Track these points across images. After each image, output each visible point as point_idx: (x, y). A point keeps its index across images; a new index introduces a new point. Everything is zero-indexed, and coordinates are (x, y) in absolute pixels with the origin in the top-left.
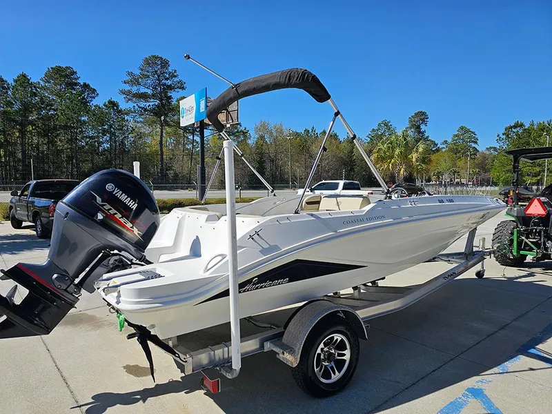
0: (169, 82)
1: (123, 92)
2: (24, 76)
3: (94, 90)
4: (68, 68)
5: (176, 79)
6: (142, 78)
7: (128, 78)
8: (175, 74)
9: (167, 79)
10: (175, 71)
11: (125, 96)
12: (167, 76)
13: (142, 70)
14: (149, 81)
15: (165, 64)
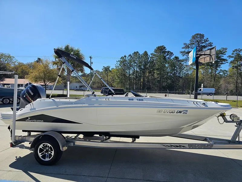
0: (204, 44)
1: (181, 52)
2: (146, 52)
3: (172, 53)
4: (163, 46)
5: (207, 42)
6: (190, 45)
7: (184, 46)
8: (207, 40)
9: (203, 43)
10: (208, 39)
11: (182, 54)
12: (203, 42)
13: (191, 41)
14: (194, 46)
15: (202, 36)
